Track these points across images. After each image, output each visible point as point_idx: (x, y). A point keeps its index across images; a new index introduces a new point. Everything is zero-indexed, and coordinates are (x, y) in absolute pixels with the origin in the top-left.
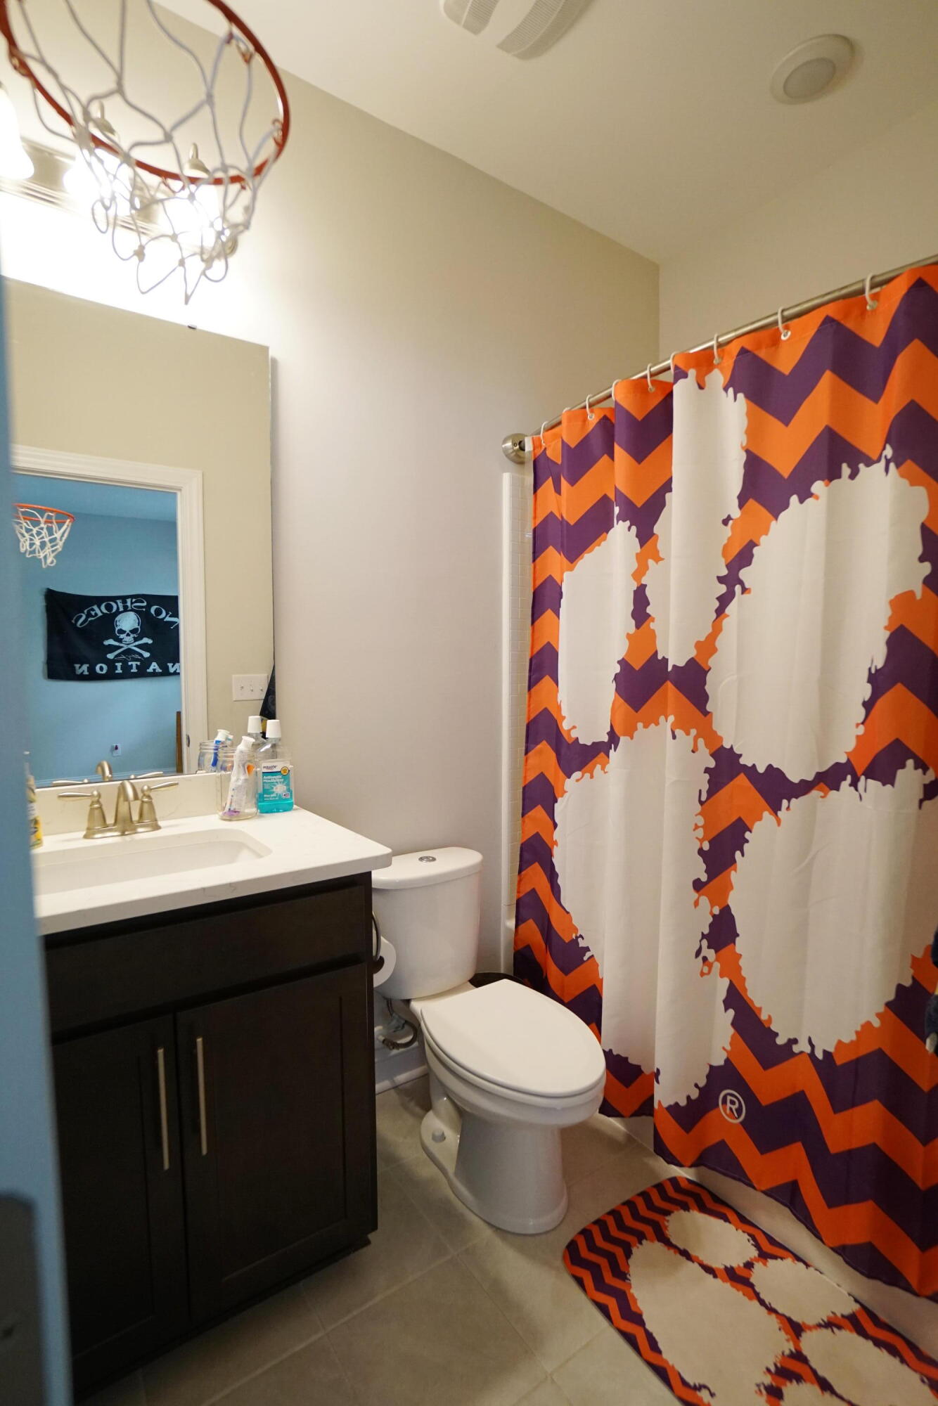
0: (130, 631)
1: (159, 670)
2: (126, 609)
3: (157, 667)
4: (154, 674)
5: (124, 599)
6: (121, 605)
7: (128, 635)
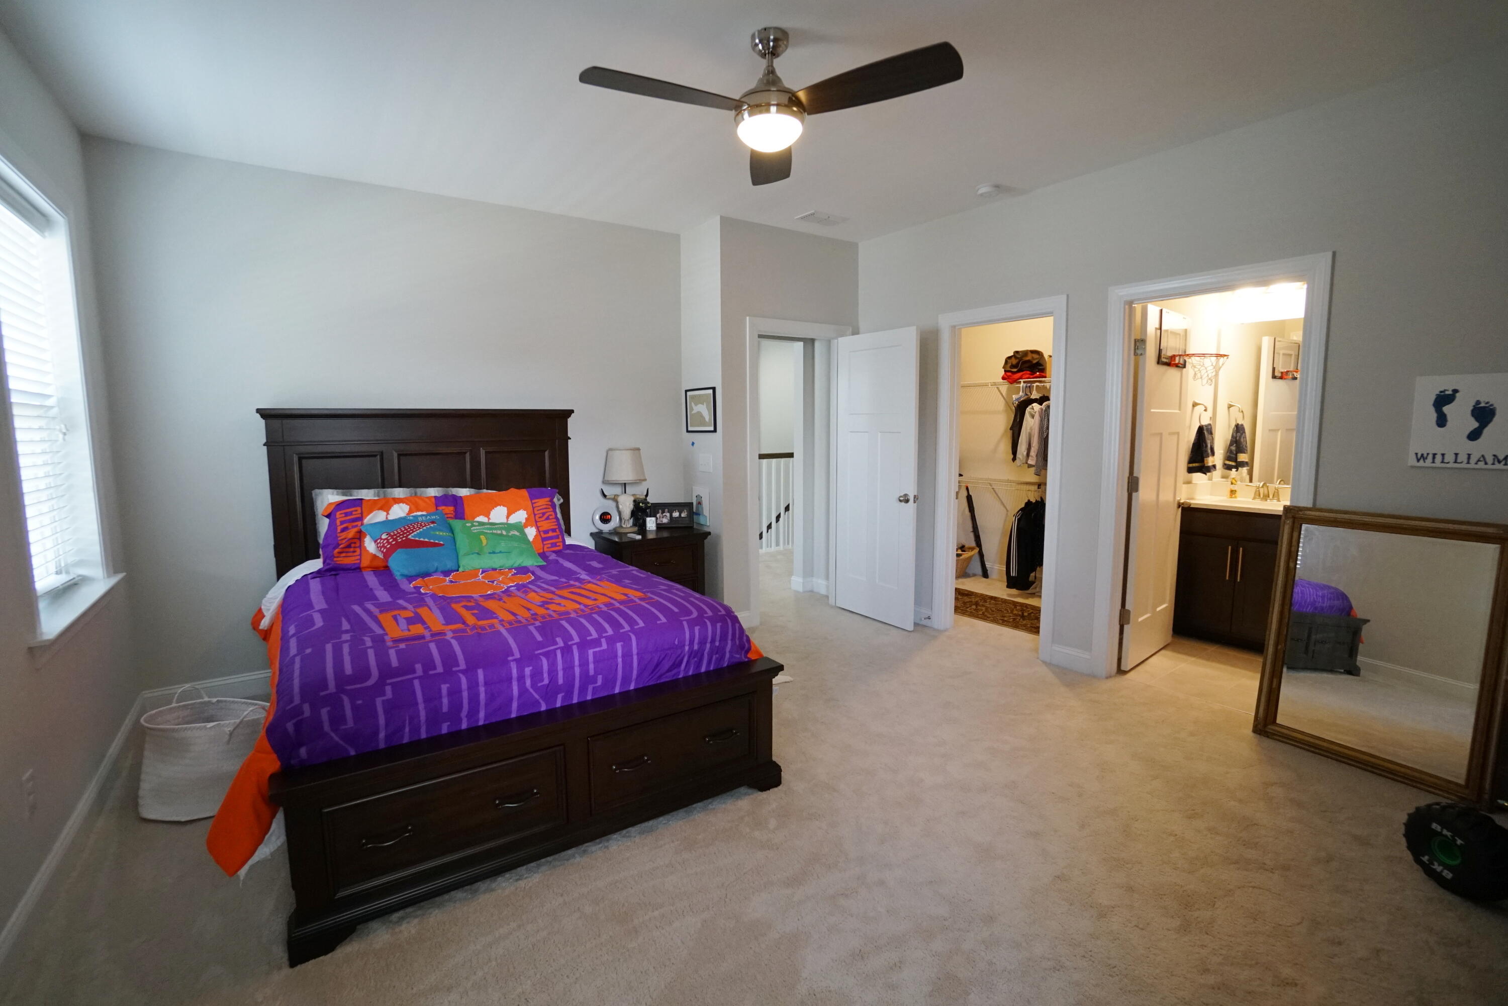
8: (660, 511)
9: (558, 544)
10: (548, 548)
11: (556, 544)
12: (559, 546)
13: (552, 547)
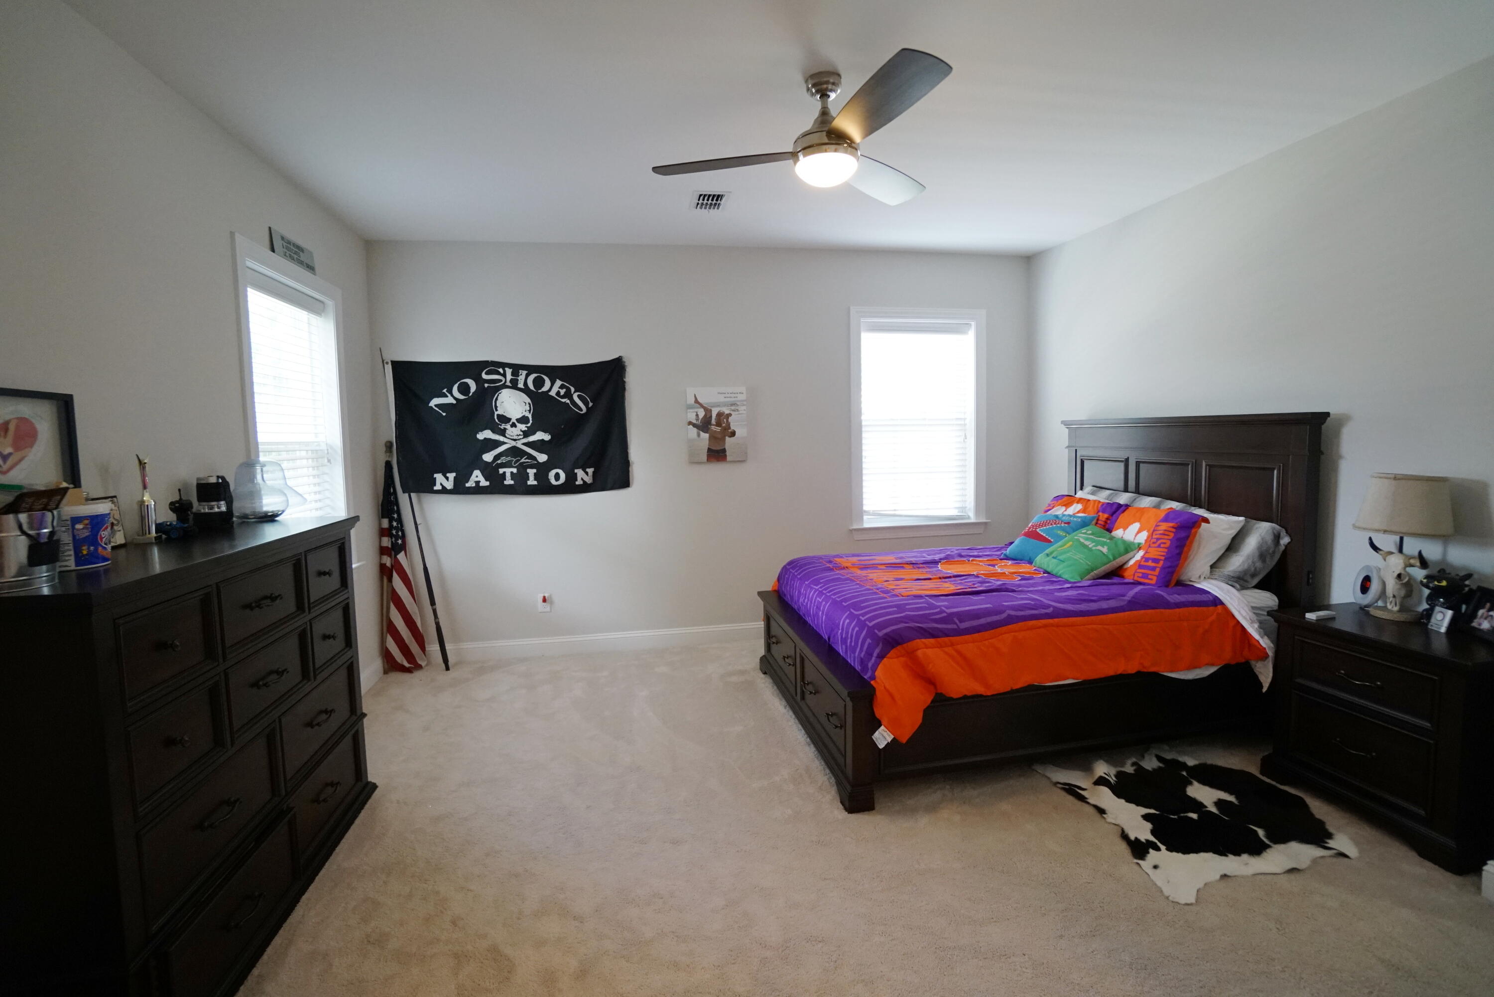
0: (517, 420)
1: (484, 483)
2: (514, 385)
3: (481, 478)
4: (478, 490)
5: (516, 368)
6: (509, 377)
7: (514, 425)
8: (1488, 605)
9: (1150, 577)
10: (1138, 577)
11: (1147, 576)
12: (1151, 579)
13: (1142, 577)
